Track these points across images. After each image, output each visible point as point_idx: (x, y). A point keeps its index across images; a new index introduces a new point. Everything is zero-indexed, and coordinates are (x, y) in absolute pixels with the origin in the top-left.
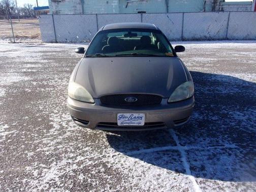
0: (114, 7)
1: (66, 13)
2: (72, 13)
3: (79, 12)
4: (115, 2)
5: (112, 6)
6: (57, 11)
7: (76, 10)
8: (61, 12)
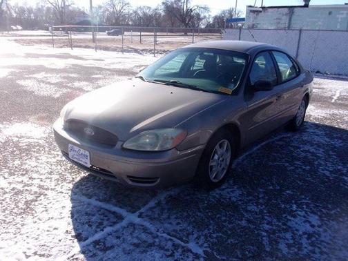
0: (340, 20)
1: (265, 27)
2: (272, 28)
3: (282, 26)
4: (342, 14)
5: (338, 18)
6: (253, 25)
7: (279, 23)
8: (259, 26)
